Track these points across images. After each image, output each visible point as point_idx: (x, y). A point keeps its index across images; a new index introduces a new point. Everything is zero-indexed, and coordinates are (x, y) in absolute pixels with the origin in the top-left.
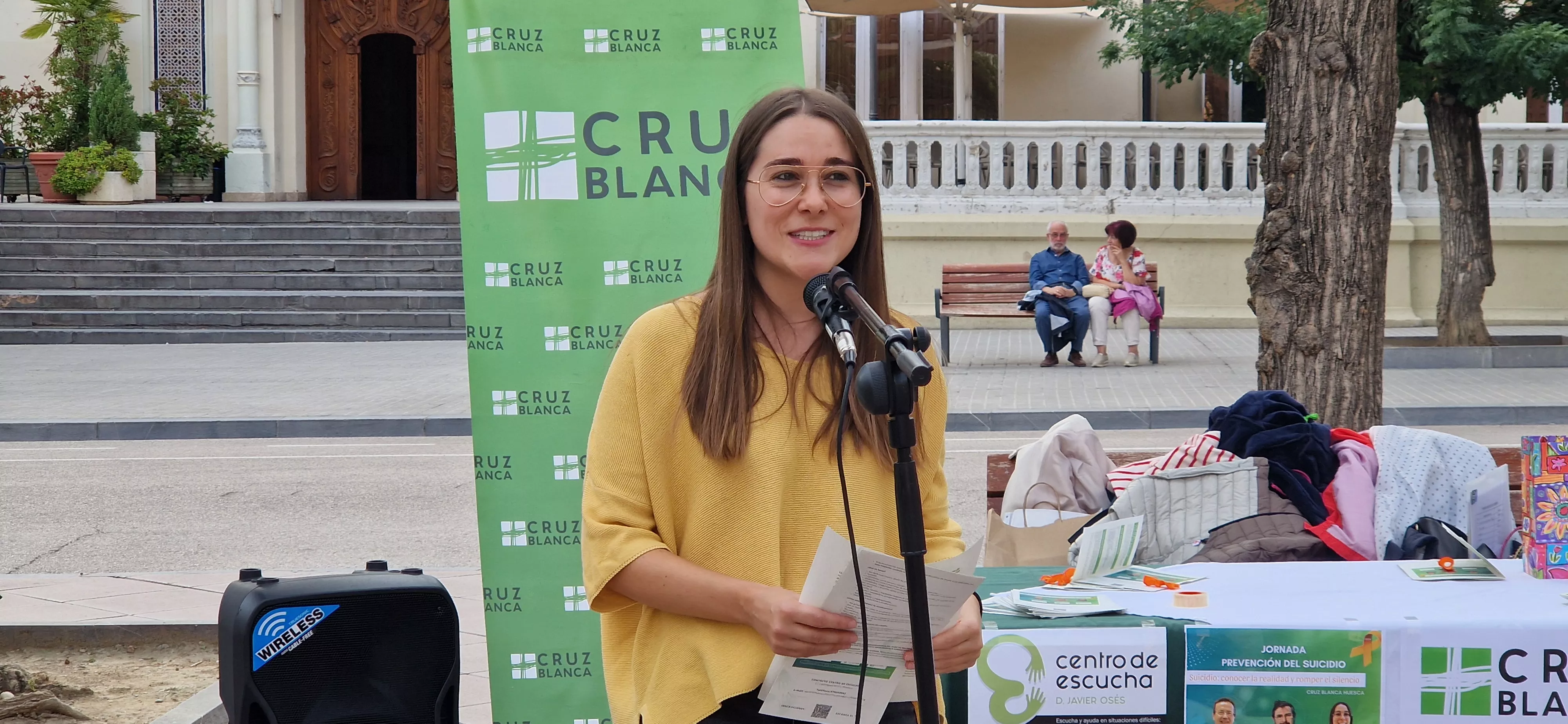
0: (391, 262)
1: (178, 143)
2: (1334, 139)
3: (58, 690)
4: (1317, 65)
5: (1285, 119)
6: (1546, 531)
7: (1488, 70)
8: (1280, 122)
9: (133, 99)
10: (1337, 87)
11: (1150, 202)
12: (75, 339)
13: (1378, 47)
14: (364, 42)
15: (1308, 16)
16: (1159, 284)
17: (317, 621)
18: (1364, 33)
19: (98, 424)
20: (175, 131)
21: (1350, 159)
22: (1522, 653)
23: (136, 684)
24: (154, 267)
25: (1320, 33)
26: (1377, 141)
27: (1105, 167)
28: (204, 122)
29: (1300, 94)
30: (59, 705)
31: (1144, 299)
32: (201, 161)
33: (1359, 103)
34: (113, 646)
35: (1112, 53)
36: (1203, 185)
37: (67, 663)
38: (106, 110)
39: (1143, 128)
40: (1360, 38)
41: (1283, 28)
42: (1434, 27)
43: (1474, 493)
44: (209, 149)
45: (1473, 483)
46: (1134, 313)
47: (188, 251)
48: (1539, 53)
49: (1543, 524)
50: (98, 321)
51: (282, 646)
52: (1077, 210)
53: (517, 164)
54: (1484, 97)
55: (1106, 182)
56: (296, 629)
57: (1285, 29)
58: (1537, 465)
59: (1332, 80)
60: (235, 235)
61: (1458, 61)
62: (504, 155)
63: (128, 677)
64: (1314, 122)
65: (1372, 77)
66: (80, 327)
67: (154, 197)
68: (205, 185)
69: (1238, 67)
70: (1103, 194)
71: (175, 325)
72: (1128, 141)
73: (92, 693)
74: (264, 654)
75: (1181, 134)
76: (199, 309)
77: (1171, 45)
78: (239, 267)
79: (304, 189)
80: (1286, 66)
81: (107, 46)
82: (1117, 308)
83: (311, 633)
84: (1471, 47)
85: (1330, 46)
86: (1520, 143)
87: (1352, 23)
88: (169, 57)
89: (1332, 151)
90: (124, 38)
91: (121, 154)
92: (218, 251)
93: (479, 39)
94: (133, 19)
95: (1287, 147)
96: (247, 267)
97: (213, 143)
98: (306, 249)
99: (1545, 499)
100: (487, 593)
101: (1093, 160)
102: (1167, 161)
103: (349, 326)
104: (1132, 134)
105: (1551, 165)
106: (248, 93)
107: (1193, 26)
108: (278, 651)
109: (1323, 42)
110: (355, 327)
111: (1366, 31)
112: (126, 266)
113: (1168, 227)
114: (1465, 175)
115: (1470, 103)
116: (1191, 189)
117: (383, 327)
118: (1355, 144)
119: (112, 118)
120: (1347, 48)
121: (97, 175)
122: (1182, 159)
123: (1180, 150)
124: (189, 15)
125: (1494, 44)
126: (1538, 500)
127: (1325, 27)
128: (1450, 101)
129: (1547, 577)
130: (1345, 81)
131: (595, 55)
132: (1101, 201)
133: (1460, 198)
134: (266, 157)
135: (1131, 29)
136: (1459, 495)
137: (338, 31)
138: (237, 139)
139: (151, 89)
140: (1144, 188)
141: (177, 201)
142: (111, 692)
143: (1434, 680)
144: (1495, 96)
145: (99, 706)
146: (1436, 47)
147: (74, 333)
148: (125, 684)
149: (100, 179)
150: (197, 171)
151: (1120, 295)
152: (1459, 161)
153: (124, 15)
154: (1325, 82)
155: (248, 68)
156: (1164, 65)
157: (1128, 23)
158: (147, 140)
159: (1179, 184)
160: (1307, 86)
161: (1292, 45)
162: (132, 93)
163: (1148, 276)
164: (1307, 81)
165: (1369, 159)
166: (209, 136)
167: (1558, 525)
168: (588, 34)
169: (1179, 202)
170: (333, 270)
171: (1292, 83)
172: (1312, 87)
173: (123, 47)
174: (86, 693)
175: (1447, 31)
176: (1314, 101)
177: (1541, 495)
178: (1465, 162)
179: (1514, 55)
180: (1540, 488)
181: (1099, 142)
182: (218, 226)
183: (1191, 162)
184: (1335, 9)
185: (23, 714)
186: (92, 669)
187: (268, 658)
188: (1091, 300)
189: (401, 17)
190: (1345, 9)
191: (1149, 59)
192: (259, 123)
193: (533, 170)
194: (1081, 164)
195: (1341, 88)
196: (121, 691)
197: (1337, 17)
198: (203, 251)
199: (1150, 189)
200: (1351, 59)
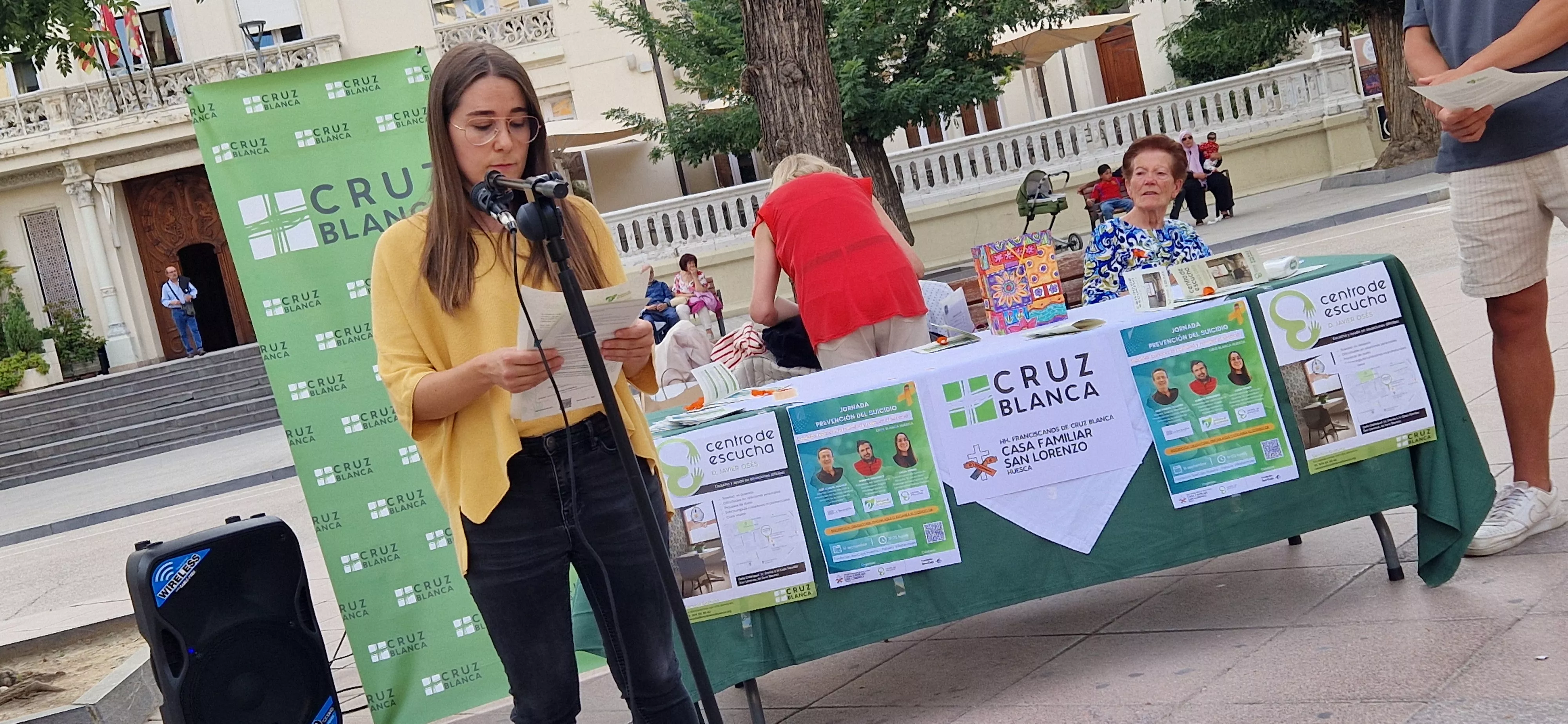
0: (230, 386)
1: (71, 341)
2: (805, 126)
3: (40, 676)
4: (784, 80)
5: (772, 120)
6: (1000, 304)
7: (883, 115)
8: (769, 122)
9: (33, 320)
10: (800, 92)
11: (699, 245)
12: (28, 481)
13: (819, 61)
14: (180, 253)
15: (771, 51)
16: (716, 289)
17: (196, 563)
18: (809, 55)
19: (51, 525)
20: (67, 335)
21: (819, 136)
22: (1007, 373)
23: (96, 661)
24: (72, 424)
25: (782, 59)
26: (832, 121)
27: (668, 230)
28: (85, 325)
29: (778, 101)
30: (41, 686)
31: (709, 299)
32: (89, 351)
33: (816, 99)
34: (76, 642)
35: (656, 154)
36: (729, 227)
37: (45, 661)
38: (16, 331)
39: (685, 200)
40: (807, 58)
41: (757, 61)
42: (845, 95)
43: (946, 307)
44: (93, 342)
45: (943, 303)
46: (705, 309)
47: (93, 408)
48: (909, 98)
49: (997, 300)
50: (41, 466)
51: (175, 586)
52: (656, 259)
53: (269, 231)
54: (884, 132)
55: (670, 238)
56: (183, 572)
57: (759, 62)
58: (985, 262)
59: (796, 88)
60: (122, 391)
61: (864, 113)
62: (259, 226)
63: (89, 659)
64: (791, 118)
65: (820, 81)
66: (30, 472)
67: (62, 380)
68: (96, 365)
69: (734, 146)
70: (670, 246)
71: (94, 457)
72: (678, 210)
73: (64, 674)
74: (164, 593)
75: (709, 199)
76: (108, 443)
77: (691, 141)
78: (129, 411)
79: (163, 355)
80: (765, 86)
81: (7, 290)
82: (693, 308)
83: (194, 572)
84: (870, 103)
85: (789, 66)
86: (910, 161)
87: (800, 49)
88: (52, 289)
89: (806, 133)
90: (17, 282)
91: (33, 357)
92: (112, 403)
93: (222, 153)
94: (21, 269)
95: (777, 137)
96: (134, 409)
97: (95, 337)
98: (173, 390)
99: (995, 283)
100: (315, 520)
101: (659, 226)
102: (704, 218)
103: (212, 431)
104: (679, 205)
105: (931, 171)
106: (110, 301)
107: (701, 126)
108: (173, 590)
109: (784, 65)
110: (216, 431)
111: (810, 52)
112: (53, 427)
113: (713, 257)
114: (883, 182)
115: (876, 137)
116: (722, 231)
117: (234, 427)
118: (819, 126)
119: (21, 336)
120: (800, 65)
121: (19, 374)
122: (713, 214)
123: (710, 209)
124: (59, 259)
125: (882, 98)
126: (991, 284)
127: (784, 55)
128: (864, 140)
129: (1007, 333)
130: (804, 86)
131: (307, 148)
132: (670, 250)
133: (883, 196)
134: (132, 339)
135: (663, 137)
136: (936, 315)
137: (161, 249)
138: (110, 332)
139: (44, 311)
140: (694, 237)
141: (78, 379)
142: (78, 670)
143: (955, 403)
144: (889, 132)
145: (71, 680)
146: (849, 107)
147: (27, 477)
148: (88, 663)
149: (22, 376)
150: (89, 357)
151: (693, 300)
152: (878, 174)
153: (14, 268)
154: (791, 90)
155: (106, 285)
156: (690, 154)
157: (659, 135)
158: (49, 345)
159: (714, 229)
160: (781, 95)
161: (766, 71)
162: (31, 316)
163: (709, 286)
164: (780, 92)
165: (830, 133)
166: (90, 334)
167: (1006, 298)
168: (298, 135)
169: (717, 240)
170: (192, 399)
171: (771, 95)
172: (784, 95)
173: (18, 288)
174: (60, 674)
175: (853, 95)
176: (787, 103)
177: (992, 281)
178: (881, 174)
179: (896, 102)
180: (991, 276)
181: (661, 214)
182: (109, 388)
183: (719, 214)
184: (788, 42)
185: (16, 698)
186: (63, 660)
187: (167, 596)
188: (677, 308)
189: (201, 232)
190: (794, 41)
191: (678, 154)
192: (122, 319)
193: (282, 233)
194: (652, 231)
195: (802, 92)
196: (86, 668)
197: (790, 47)
198: (102, 406)
199: (698, 237)
200: (804, 72)
